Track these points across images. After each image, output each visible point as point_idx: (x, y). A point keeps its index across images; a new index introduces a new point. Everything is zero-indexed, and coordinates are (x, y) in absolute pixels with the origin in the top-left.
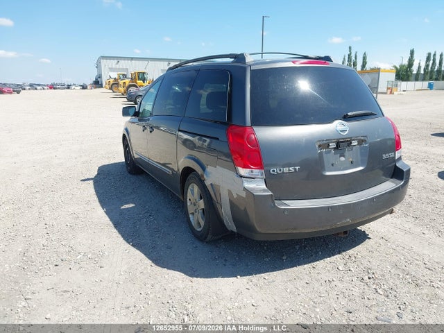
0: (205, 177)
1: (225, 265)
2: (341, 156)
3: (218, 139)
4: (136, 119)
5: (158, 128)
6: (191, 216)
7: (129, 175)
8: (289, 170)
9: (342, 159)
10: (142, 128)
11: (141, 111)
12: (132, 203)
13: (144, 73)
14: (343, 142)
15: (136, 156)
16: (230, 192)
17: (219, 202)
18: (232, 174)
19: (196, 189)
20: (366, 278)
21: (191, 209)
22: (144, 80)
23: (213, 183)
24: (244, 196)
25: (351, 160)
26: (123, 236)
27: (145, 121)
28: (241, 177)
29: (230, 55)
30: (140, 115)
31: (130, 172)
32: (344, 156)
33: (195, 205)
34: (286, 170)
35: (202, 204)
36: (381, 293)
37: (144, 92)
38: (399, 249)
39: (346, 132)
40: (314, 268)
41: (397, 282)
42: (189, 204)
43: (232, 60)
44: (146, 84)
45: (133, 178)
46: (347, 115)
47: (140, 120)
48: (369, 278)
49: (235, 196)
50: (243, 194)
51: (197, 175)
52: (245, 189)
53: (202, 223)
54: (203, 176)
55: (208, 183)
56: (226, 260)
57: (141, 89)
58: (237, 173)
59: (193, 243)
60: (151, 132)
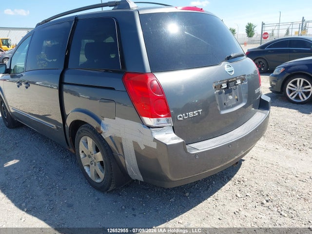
0: (102, 129)
1: (135, 215)
2: (230, 95)
3: (113, 89)
4: (8, 76)
5: (34, 83)
6: (86, 168)
7: (8, 130)
8: (194, 114)
9: (231, 97)
10: (16, 84)
11: (12, 68)
12: (16, 159)
13: (7, 40)
14: (231, 82)
15: (12, 111)
16: (135, 144)
17: (121, 153)
18: (138, 125)
19: (90, 141)
20: (265, 202)
21: (85, 161)
22: (8, 45)
23: (113, 135)
24: (155, 147)
25: (236, 97)
26: (13, 201)
27: (19, 77)
28: (149, 127)
29: (109, 2)
30: (12, 72)
31: (8, 127)
32: (231, 95)
33: (89, 157)
34: (191, 114)
35: (99, 157)
36: (286, 215)
37: (11, 55)
38: (269, 166)
39: (233, 73)
40: (216, 199)
41: (290, 199)
42: (82, 156)
43: (113, 8)
44: (11, 48)
45: (13, 132)
46: (230, 56)
47: (12, 77)
48: (267, 201)
49: (143, 148)
50: (154, 145)
51: (91, 128)
52: (155, 140)
53: (102, 175)
54: (99, 129)
55: (106, 135)
56: (133, 209)
57: (7, 52)
58: (143, 123)
59: (94, 195)
60: (27, 88)
